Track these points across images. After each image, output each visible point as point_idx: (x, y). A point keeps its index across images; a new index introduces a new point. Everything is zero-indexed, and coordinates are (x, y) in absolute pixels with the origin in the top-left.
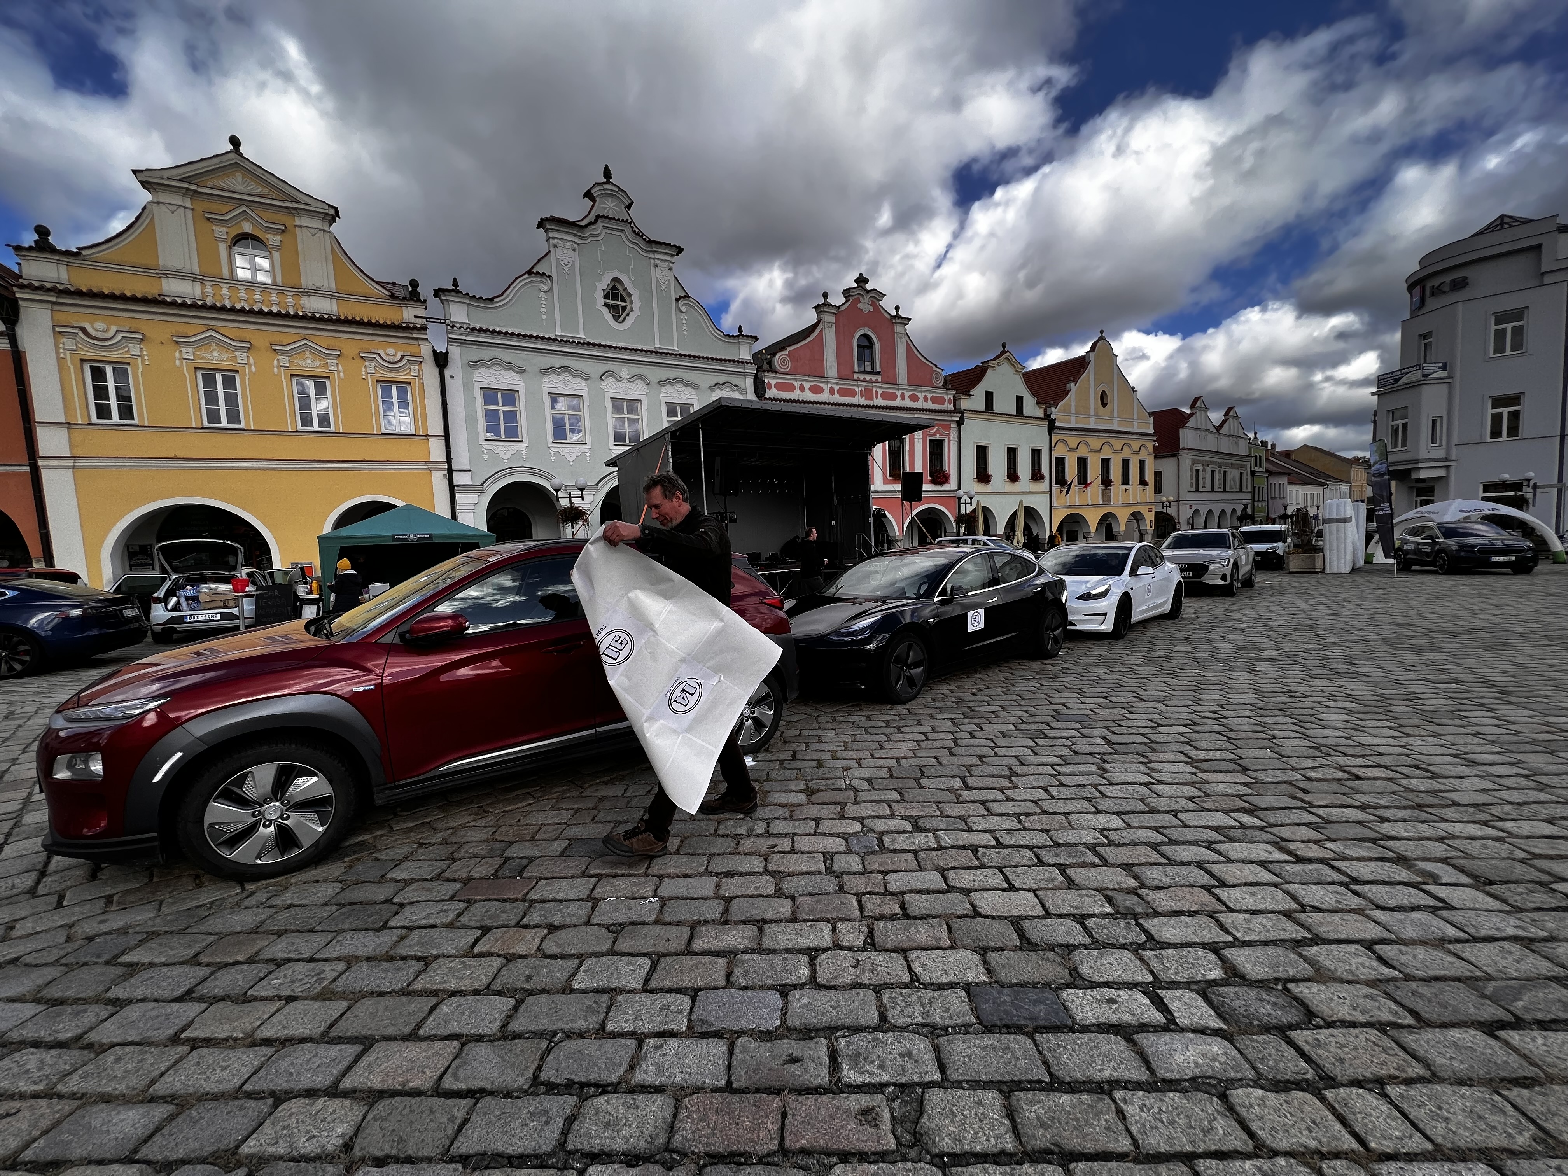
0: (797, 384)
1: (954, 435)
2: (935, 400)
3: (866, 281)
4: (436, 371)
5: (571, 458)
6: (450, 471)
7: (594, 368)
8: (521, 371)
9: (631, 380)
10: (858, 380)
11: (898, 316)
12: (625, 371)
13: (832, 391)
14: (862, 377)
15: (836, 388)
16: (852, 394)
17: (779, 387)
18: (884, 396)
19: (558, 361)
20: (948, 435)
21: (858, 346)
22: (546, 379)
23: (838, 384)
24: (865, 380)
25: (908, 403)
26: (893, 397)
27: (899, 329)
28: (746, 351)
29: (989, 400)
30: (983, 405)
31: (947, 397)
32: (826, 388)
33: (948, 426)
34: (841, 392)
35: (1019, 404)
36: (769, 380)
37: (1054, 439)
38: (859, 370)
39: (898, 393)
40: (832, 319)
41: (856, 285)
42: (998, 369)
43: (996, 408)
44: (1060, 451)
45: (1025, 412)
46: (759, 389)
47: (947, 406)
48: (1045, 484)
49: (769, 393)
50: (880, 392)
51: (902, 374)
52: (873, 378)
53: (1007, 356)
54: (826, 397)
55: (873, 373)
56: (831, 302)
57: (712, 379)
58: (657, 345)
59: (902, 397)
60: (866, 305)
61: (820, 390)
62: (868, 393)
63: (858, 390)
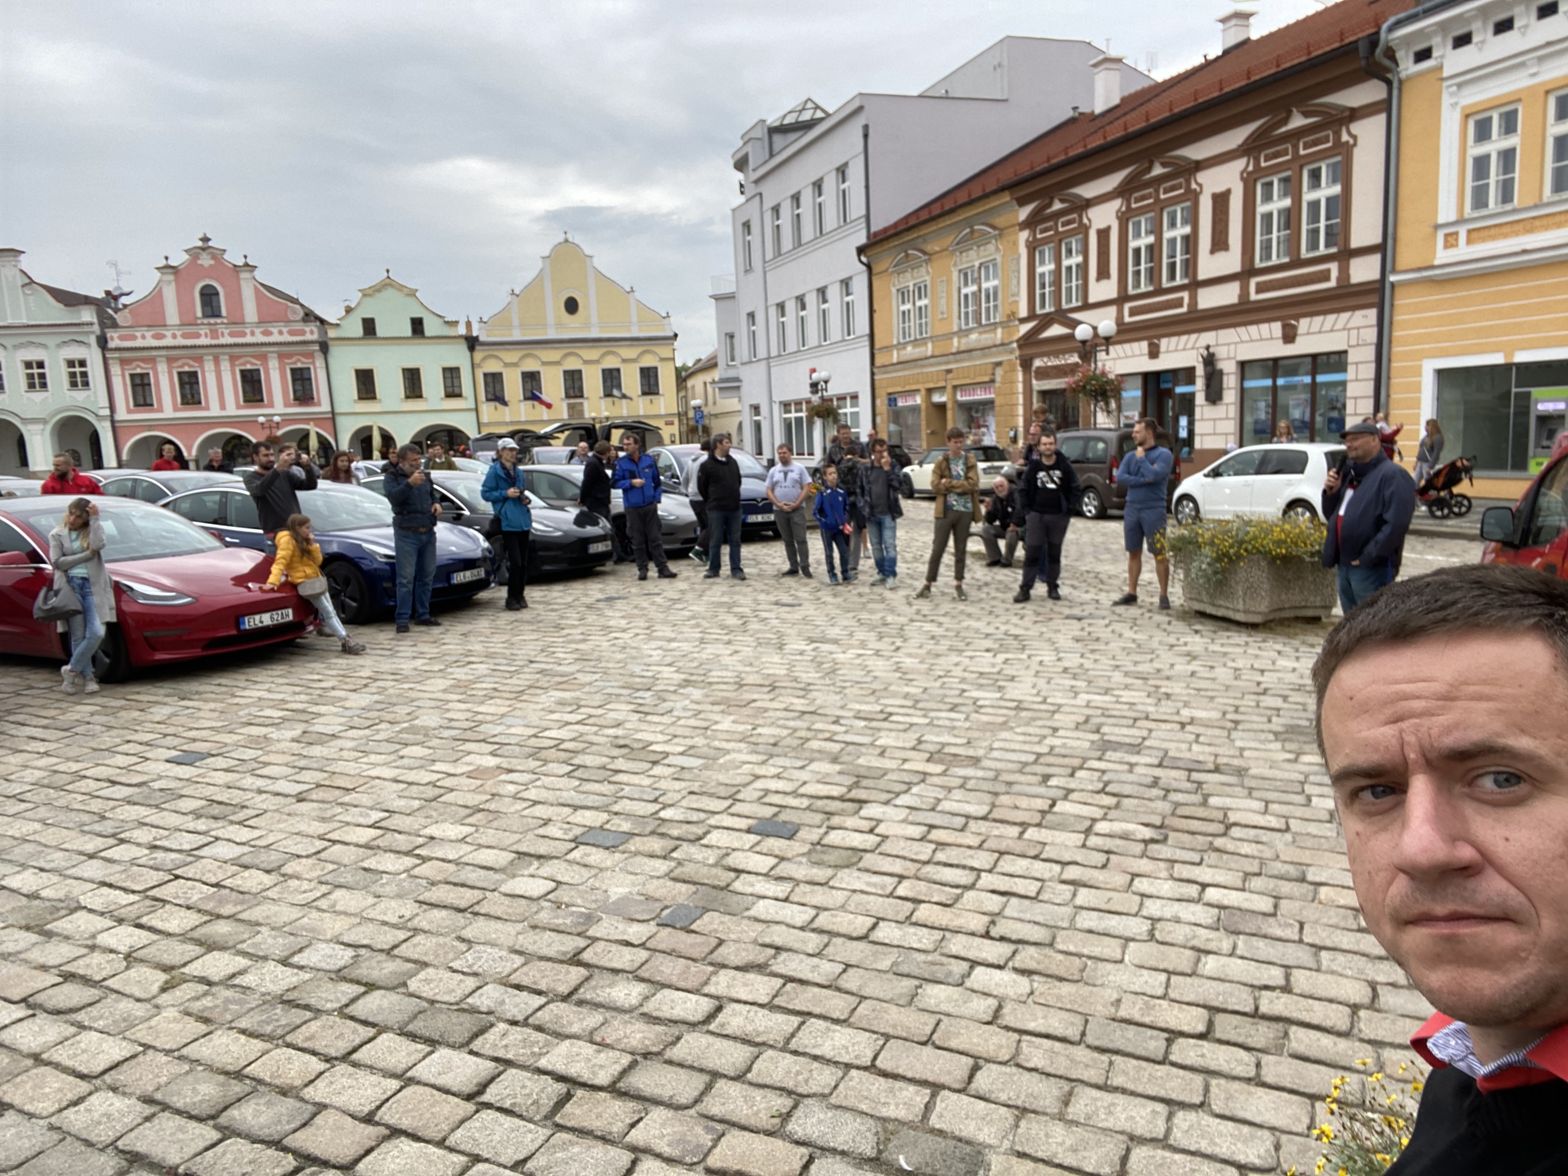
0: (138, 334)
1: (319, 362)
2: (291, 333)
3: (208, 240)
10: (202, 324)
11: (246, 265)
13: (174, 336)
14: (205, 321)
15: (178, 333)
16: (198, 336)
17: (121, 338)
18: (232, 335)
20: (314, 363)
21: (202, 294)
23: (180, 330)
24: (209, 324)
25: (260, 338)
26: (243, 334)
27: (244, 275)
28: (88, 315)
29: (369, 326)
30: (359, 331)
31: (307, 329)
32: (169, 334)
33: (310, 355)
34: (185, 336)
35: (417, 325)
36: (110, 334)
37: (479, 355)
38: (205, 316)
39: (248, 331)
40: (171, 277)
41: (200, 244)
42: (378, 295)
43: (380, 332)
44: (492, 367)
45: (428, 333)
46: (103, 342)
47: (308, 337)
48: (468, 402)
49: (111, 344)
50: (226, 332)
51: (251, 313)
52: (219, 321)
53: (388, 283)
54: (168, 341)
55: (219, 316)
56: (172, 263)
57: (59, 339)
58: (10, 321)
59: (253, 334)
60: (206, 261)
61: (162, 337)
62: (214, 334)
63: (202, 332)
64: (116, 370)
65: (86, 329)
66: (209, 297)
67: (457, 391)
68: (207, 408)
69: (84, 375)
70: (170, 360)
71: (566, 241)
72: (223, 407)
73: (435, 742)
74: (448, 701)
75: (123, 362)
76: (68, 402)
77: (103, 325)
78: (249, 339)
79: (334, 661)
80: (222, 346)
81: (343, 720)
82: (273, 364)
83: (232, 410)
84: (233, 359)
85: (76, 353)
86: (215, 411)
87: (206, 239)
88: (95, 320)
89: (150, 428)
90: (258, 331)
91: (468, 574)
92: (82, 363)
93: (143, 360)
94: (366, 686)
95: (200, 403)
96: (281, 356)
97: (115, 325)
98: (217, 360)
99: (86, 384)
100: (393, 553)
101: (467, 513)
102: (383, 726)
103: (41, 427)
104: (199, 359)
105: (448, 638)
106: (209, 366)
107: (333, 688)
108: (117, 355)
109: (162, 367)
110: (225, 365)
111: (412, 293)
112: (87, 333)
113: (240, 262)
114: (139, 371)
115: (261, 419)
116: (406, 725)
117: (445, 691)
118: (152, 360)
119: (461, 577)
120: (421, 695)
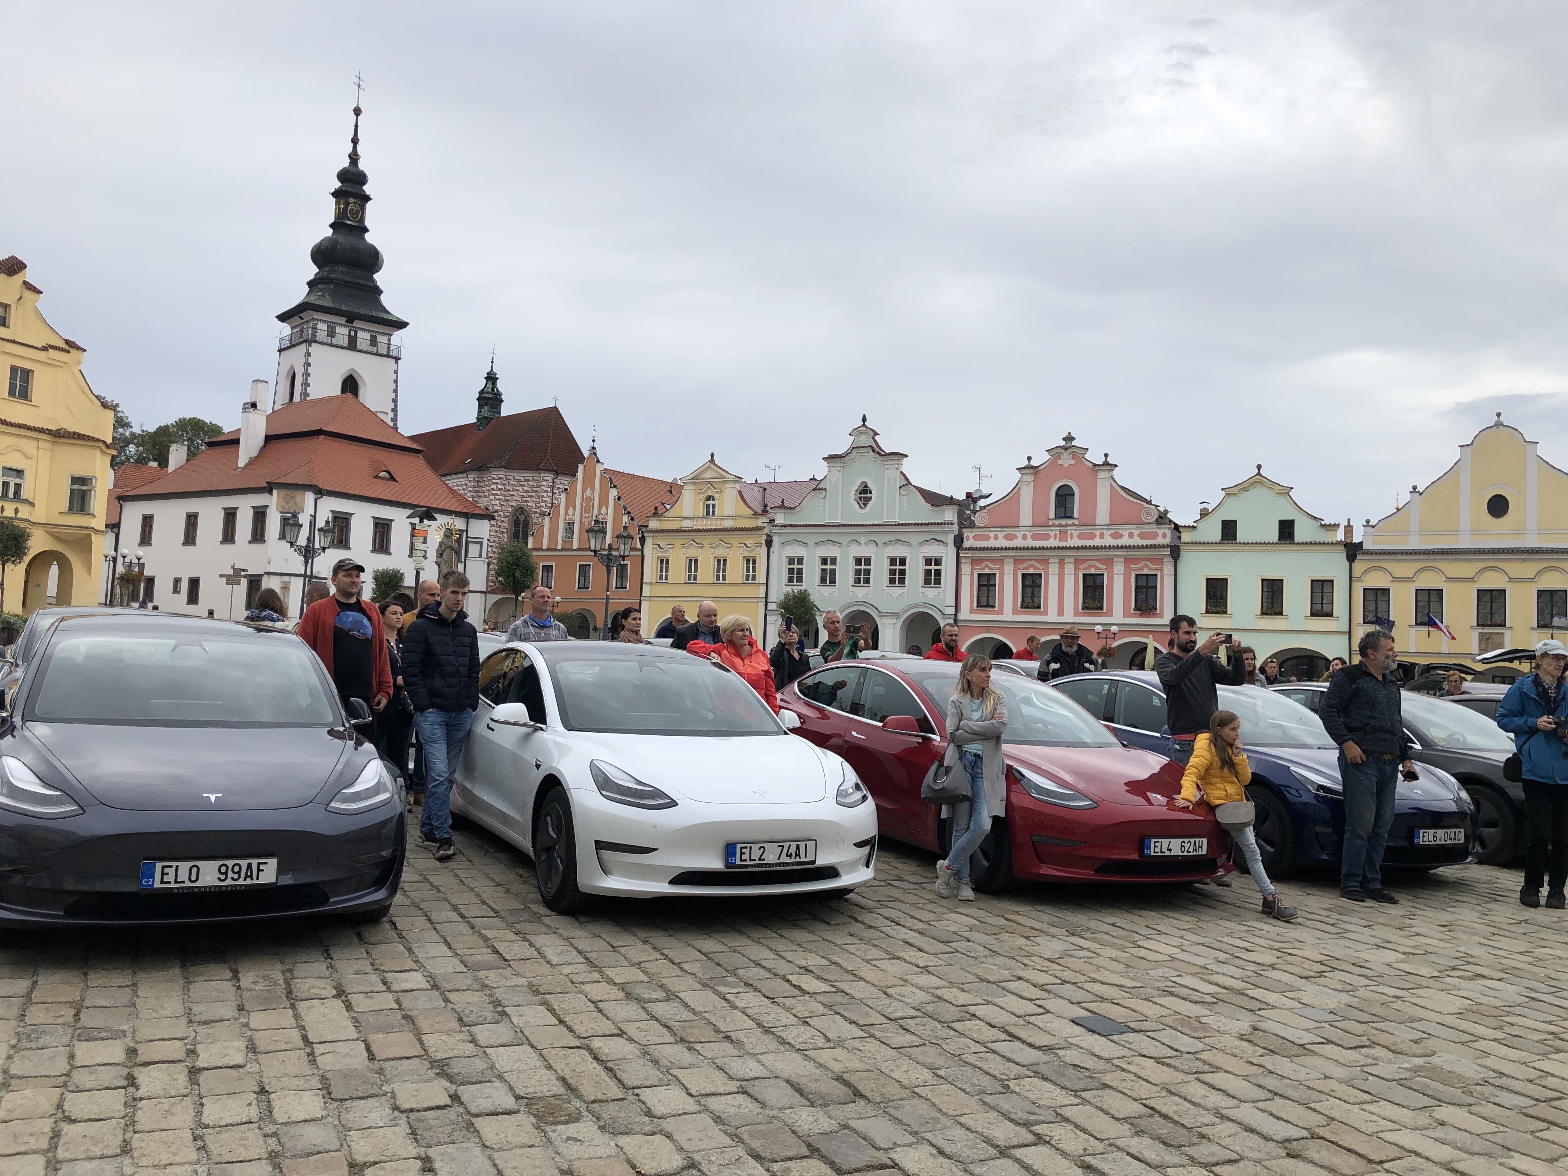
0: (992, 535)
1: (1168, 569)
2: (1142, 536)
3: (1074, 439)
4: (766, 549)
5: (826, 594)
6: (766, 602)
7: (844, 539)
8: (805, 544)
9: (866, 544)
10: (1054, 525)
11: (1106, 463)
12: (863, 540)
13: (1025, 537)
14: (1057, 522)
15: (1029, 534)
16: (1047, 537)
17: (976, 538)
18: (1080, 537)
19: (824, 538)
20: (1161, 570)
21: (1057, 495)
22: (818, 549)
23: (1030, 531)
24: (1060, 525)
25: (1109, 541)
26: (1092, 537)
27: (1101, 475)
28: (950, 515)
29: (1229, 529)
30: (1217, 535)
31: (1160, 532)
32: (1020, 535)
33: (1160, 561)
34: (1034, 538)
35: (1286, 530)
36: (968, 533)
37: (1359, 566)
38: (1057, 517)
39: (1097, 533)
40: (1031, 478)
41: (1063, 443)
42: (1245, 494)
43: (1240, 537)
44: (1376, 581)
45: (1297, 539)
46: (959, 541)
47: (1160, 541)
48: (1339, 623)
49: (966, 544)
50: (1076, 534)
51: (1103, 515)
52: (1070, 522)
53: (1258, 480)
54: (1018, 542)
55: (1071, 517)
56: (1033, 463)
57: (922, 538)
58: (885, 520)
59: (1102, 536)
60: (1066, 460)
61: (1014, 537)
62: (1063, 536)
63: (1052, 534)
64: (966, 569)
65: (947, 528)
66: (1064, 497)
67: (1326, 608)
68: (1045, 613)
69: (938, 573)
70: (1017, 561)
71: (1499, 424)
72: (1061, 612)
73: (1490, 1110)
74: (1478, 1038)
75: (974, 562)
76: (920, 599)
77: (961, 526)
78: (1097, 542)
79: (1256, 924)
80: (1070, 548)
81: (1311, 1024)
82: (1119, 568)
83: (1069, 617)
84: (1078, 562)
85: (933, 551)
86: (1052, 616)
87: (1069, 438)
88: (956, 521)
89: (988, 629)
90: (1107, 534)
91: (1441, 833)
92: (938, 562)
93: (992, 560)
94: (1321, 974)
95: (1039, 607)
96: (1128, 561)
97: (972, 525)
98: (1062, 563)
99: (938, 582)
100: (1340, 788)
101: (1418, 746)
102: (1377, 1051)
103: (894, 621)
104: (1045, 562)
105: (1419, 925)
106: (1053, 569)
107: (1273, 967)
108: (969, 554)
109: (1009, 568)
110: (1069, 569)
111: (1286, 491)
112: (947, 532)
113: (1100, 461)
114: (987, 571)
115: (1098, 628)
116: (1419, 1061)
117: (1460, 1015)
118: (1001, 561)
119: (1428, 837)
120: (1422, 1013)
